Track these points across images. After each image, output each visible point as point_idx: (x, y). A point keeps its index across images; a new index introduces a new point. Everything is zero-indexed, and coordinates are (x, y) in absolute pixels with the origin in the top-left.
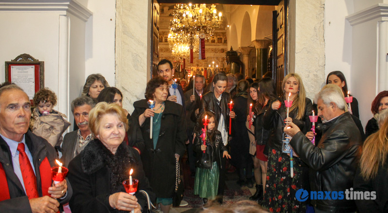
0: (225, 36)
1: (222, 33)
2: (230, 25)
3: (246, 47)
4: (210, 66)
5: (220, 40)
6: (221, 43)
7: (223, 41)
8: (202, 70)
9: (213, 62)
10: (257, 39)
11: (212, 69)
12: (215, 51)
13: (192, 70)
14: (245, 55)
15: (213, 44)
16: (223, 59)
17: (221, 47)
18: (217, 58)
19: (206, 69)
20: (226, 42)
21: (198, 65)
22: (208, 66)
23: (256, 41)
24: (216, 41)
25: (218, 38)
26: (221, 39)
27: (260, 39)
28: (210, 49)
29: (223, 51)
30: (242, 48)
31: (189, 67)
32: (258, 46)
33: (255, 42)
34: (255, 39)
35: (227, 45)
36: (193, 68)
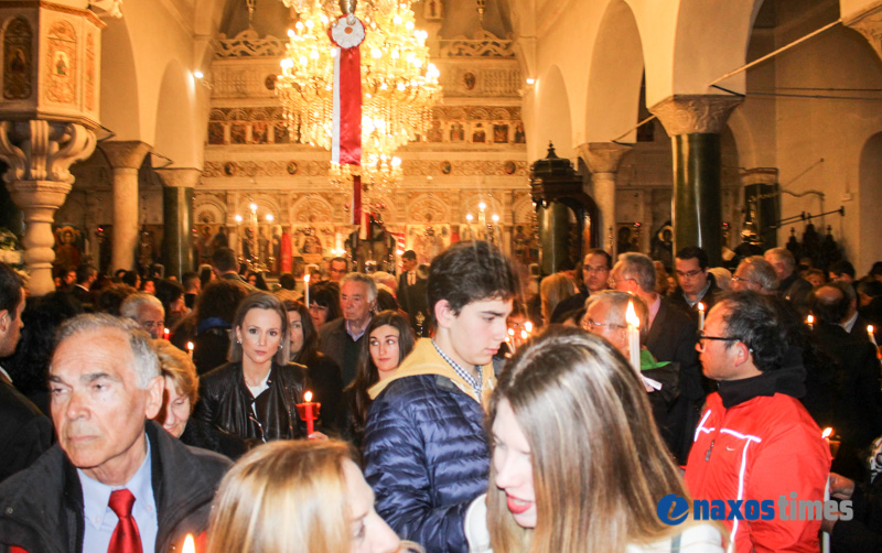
0: (519, 118)
1: (508, 109)
2: (536, 78)
3: (605, 145)
4: (470, 217)
5: (501, 131)
6: (506, 141)
7: (511, 137)
8: (444, 232)
9: (482, 206)
10: (682, 92)
11: (475, 229)
12: (485, 168)
13: (411, 233)
14: (602, 176)
15: (479, 145)
16: (515, 196)
17: (507, 154)
18: (494, 192)
19: (458, 228)
20: (520, 137)
21: (429, 218)
22: (462, 220)
23: (678, 100)
24: (489, 136)
25: (496, 128)
26: (505, 128)
27: (691, 92)
28: (467, 162)
29: (511, 168)
30: (593, 147)
31: (402, 224)
32: (679, 126)
33: (671, 107)
34: (669, 93)
35: (525, 149)
36: (416, 226)
